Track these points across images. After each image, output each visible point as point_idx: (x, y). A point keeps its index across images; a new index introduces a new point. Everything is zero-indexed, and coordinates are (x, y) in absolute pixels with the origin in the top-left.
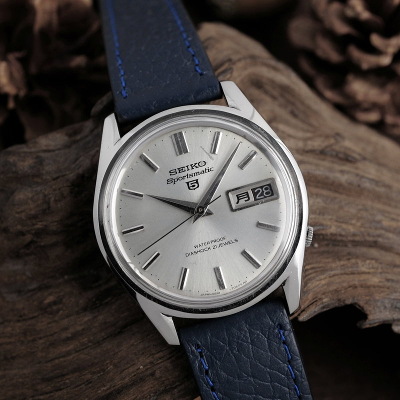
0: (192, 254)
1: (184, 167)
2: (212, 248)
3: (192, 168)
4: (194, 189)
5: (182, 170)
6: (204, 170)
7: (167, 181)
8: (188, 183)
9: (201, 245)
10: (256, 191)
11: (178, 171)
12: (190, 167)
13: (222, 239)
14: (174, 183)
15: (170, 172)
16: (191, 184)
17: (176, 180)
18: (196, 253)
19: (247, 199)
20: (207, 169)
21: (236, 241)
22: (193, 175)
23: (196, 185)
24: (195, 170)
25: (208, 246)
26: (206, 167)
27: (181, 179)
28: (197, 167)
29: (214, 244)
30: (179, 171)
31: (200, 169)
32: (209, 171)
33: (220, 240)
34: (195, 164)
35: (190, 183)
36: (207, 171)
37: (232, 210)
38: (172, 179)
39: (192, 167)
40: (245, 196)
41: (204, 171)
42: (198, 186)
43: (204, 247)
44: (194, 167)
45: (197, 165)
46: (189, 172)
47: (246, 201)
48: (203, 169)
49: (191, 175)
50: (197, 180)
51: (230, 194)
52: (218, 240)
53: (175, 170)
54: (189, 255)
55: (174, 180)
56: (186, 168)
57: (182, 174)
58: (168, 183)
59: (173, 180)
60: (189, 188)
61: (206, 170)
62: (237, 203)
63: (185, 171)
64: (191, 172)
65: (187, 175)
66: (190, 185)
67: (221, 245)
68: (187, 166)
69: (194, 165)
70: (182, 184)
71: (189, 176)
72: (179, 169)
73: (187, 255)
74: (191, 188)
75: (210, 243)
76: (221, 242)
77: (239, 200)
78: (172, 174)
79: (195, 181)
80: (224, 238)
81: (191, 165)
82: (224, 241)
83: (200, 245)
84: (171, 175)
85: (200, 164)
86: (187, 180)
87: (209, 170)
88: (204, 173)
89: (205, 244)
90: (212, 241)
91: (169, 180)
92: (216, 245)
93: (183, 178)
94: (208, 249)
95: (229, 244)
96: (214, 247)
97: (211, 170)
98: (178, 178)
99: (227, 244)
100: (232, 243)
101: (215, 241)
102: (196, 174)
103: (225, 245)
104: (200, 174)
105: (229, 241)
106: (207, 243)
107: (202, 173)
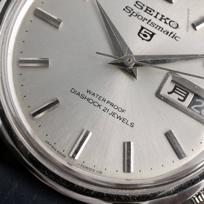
0: (78, 94)
1: (154, 11)
2: (102, 108)
3: (160, 20)
4: (143, 39)
5: (150, 11)
6: (170, 32)
7: (126, 7)
8: (142, 28)
9: (96, 95)
11: (145, 8)
12: (159, 17)
13: (120, 110)
14: (130, 16)
15: (137, 2)
16: (145, 32)
17: (134, 14)
18: (83, 97)
19: (182, 98)
20: (174, 33)
21: (132, 125)
22: (155, 26)
23: (149, 37)
24: (161, 24)
25: (100, 102)
26: (175, 31)
28: (166, 23)
29: (108, 106)
30: (147, 9)
31: (167, 28)
32: (173, 37)
33: (118, 108)
34: (167, 19)
35: (144, 30)
36: (172, 35)
37: (158, 94)
38: (132, 10)
39: (162, 18)
40: (183, 95)
41: (168, 33)
42: (149, 40)
43: (95, 99)
44: (163, 21)
45: (168, 21)
46: (154, 20)
47: (179, 99)
48: (170, 30)
49: (153, 25)
50: (154, 34)
51: (170, 79)
52: (116, 107)
53: (144, 5)
54: (75, 92)
55: (134, 12)
56: (155, 14)
57: (146, 15)
58: (124, 9)
59: (132, 12)
61: (171, 33)
62: (169, 93)
63: (152, 15)
64: (156, 21)
65: (150, 21)
66: (143, 32)
67: (113, 114)
68: (158, 13)
69: (165, 18)
70: (137, 24)
71: (150, 23)
72: (148, 7)
73: (73, 91)
74: (141, 35)
75: (106, 102)
76: (116, 111)
77: (173, 91)
78: (137, 5)
79: (151, 33)
80: (123, 111)
81: (163, 16)
82: (120, 114)
83: (94, 94)
84: (135, 5)
85: (171, 23)
86: (145, 24)
88: (167, 34)
89: (99, 98)
90: (109, 102)
91: (128, 8)
92: (108, 110)
93: (144, 19)
94: (98, 105)
95: (122, 121)
96: (106, 109)
97: (176, 38)
98: (138, 15)
99: (120, 119)
100: (126, 123)
101: (112, 105)
102: (158, 28)
103: (118, 118)
104: (163, 31)
105: (124, 118)
106: (103, 100)
107: (165, 32)
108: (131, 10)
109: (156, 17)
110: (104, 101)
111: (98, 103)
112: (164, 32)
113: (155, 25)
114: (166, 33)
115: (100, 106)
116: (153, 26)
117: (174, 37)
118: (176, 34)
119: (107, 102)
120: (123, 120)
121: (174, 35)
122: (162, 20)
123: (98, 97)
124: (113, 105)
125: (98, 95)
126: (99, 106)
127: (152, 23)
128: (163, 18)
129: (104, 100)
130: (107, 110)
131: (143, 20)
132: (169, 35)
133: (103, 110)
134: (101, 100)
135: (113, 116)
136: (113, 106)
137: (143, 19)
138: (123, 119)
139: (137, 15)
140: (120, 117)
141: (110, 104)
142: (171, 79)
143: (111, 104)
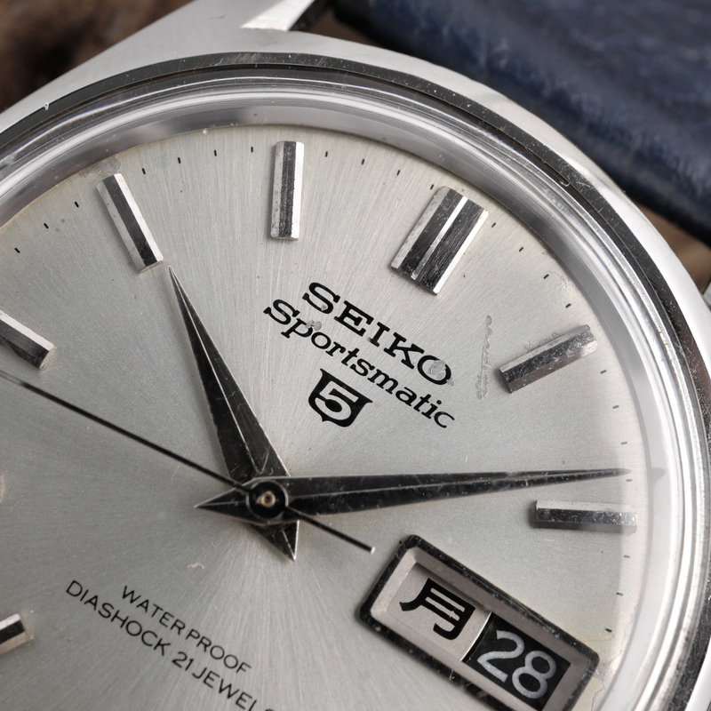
0: (93, 601)
1: (370, 320)
2: (172, 653)
3: (390, 351)
4: (325, 418)
5: (357, 321)
6: (420, 394)
7: (276, 304)
8: (327, 378)
9: (151, 609)
10: (501, 635)
12: (387, 340)
13: (231, 662)
14: (287, 334)
15: (313, 287)
16: (334, 392)
17: (302, 329)
18: (108, 613)
19: (449, 627)
20: (433, 401)
22: (371, 374)
23: (346, 412)
24: (392, 366)
25: (167, 634)
26: (436, 392)
27: (321, 341)
29: (192, 648)
30: (346, 313)
31: (409, 379)
32: (427, 415)
33: (224, 657)
35: (332, 386)
36: (426, 407)
37: (364, 614)
38: (296, 313)
39: (394, 346)
40: (452, 614)
41: (413, 397)
42: (345, 423)
43: (149, 622)
44: (400, 354)
45: (415, 357)
46: (369, 353)
47: (437, 629)
48: (421, 387)
49: (364, 368)
50: (363, 401)
51: (409, 559)
52: (217, 652)
53: (337, 298)
54: (82, 594)
55: (300, 322)
56: (372, 330)
57: (341, 334)
58: (268, 311)
59: (294, 321)
60: (315, 394)
61: (425, 400)
62: (407, 607)
63: (361, 332)
64: (375, 356)
65: (353, 353)
66: (325, 393)
67: (207, 677)
68: (383, 328)
70: (307, 362)
71: (354, 361)
72: (349, 306)
73: (75, 589)
74: (319, 403)
75: (185, 632)
76: (218, 667)
77: (420, 601)
78: (312, 298)
79: (354, 399)
80: (240, 667)
81: (399, 338)
82: (229, 676)
83: (145, 605)
84: (306, 297)
85: (427, 366)
86: (334, 365)
87: (434, 413)
88: (408, 403)
89: (163, 617)
90: (196, 635)
91: (281, 306)
92: (192, 661)
93: (332, 348)
94: (159, 644)
95: (237, 703)
96: (182, 657)
97: (441, 418)
98: (314, 332)
99: (229, 696)
100: (247, 707)
101: (205, 644)
102: (381, 379)
103: (221, 690)
104: (395, 391)
105: (243, 693)
106: (175, 625)
107: (402, 396)
108: (290, 313)
109: (374, 341)
110: (180, 629)
111: (156, 636)
112: (398, 394)
113: (372, 368)
114: (406, 398)
115: (163, 645)
116: (362, 371)
117: (433, 415)
118: (439, 402)
119: (190, 634)
120: (240, 698)
121: (434, 408)
122: (395, 351)
123: (160, 614)
124: (208, 643)
125: (158, 608)
126: (159, 648)
127: (360, 362)
128: (401, 344)
129: (179, 626)
130: (187, 662)
131: (329, 349)
132: (417, 408)
133: (174, 661)
134: (170, 626)
135: (205, 681)
136: (209, 649)
137: (332, 346)
138: (238, 695)
139: (310, 330)
140: (230, 686)
141: (198, 640)
142: (414, 562)
143: (201, 642)
